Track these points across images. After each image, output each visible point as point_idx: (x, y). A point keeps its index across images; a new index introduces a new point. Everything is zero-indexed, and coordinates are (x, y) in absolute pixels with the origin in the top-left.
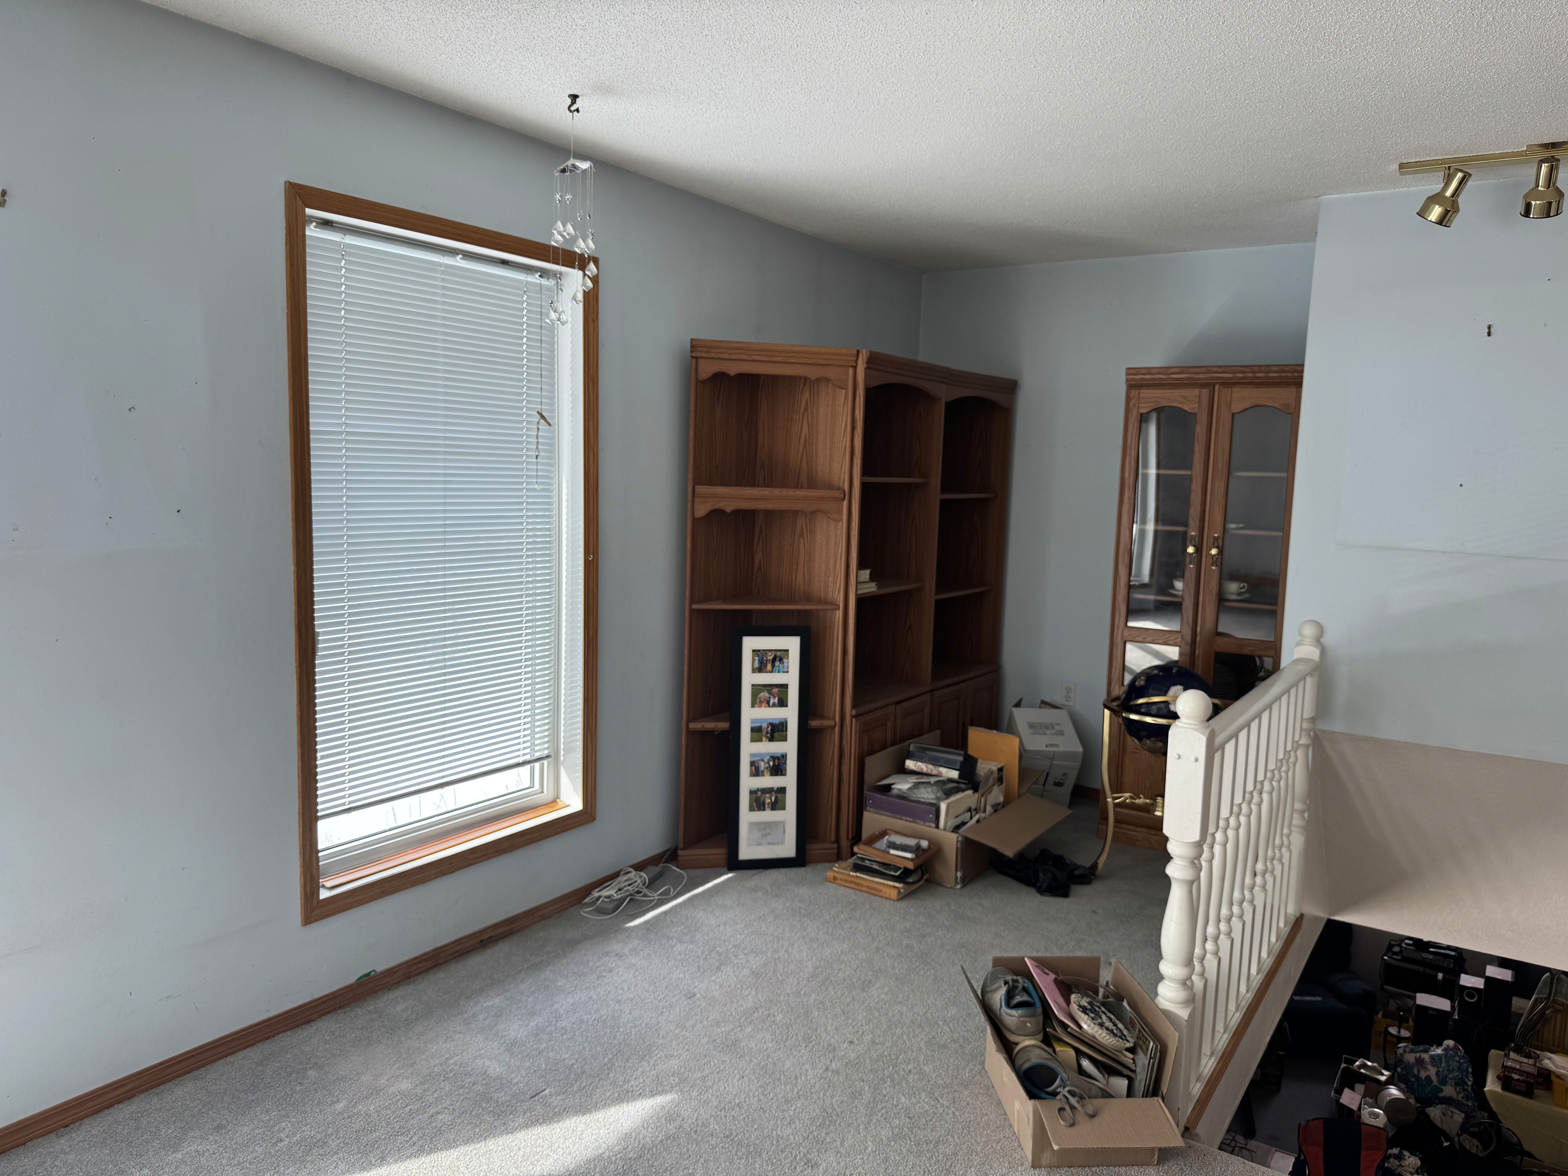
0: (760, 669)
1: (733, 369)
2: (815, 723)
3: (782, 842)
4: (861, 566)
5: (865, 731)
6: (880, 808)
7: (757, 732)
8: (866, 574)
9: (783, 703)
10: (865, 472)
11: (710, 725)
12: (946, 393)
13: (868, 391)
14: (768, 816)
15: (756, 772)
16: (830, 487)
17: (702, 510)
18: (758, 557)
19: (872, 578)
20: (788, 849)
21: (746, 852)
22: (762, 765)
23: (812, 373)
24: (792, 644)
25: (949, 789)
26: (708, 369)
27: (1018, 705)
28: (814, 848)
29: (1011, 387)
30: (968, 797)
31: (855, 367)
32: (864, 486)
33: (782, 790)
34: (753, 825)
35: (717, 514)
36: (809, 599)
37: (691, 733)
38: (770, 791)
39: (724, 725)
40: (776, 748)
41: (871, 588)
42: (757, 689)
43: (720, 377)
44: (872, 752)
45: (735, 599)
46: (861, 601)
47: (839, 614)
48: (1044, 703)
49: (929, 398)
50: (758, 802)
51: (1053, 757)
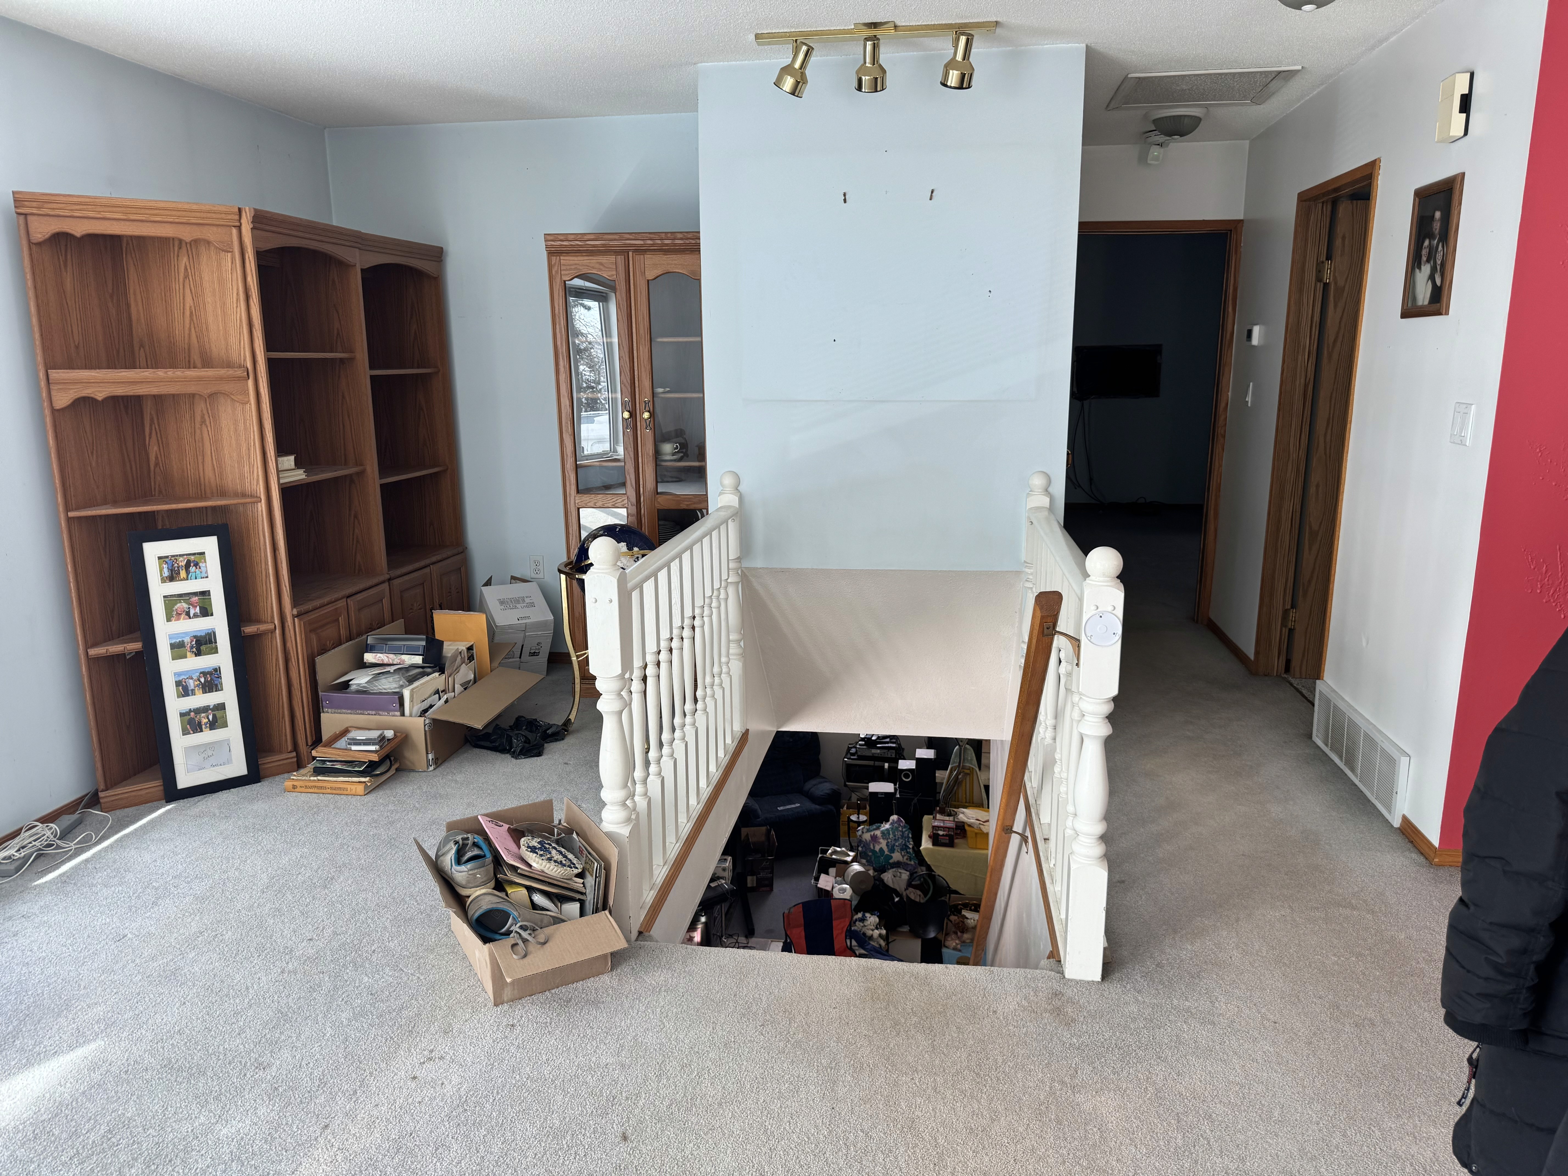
0: (173, 577)
1: (79, 229)
2: (249, 630)
3: (229, 761)
4: (281, 451)
5: (311, 629)
6: (338, 707)
7: (178, 649)
8: (289, 461)
9: (206, 612)
10: (269, 346)
11: (116, 648)
12: (361, 260)
13: (260, 255)
14: (207, 736)
15: (184, 691)
16: (229, 365)
17: (62, 400)
18: (153, 450)
19: (298, 464)
20: (238, 767)
21: (184, 780)
22: (191, 684)
23: (187, 234)
24: (209, 545)
25: (411, 675)
26: (42, 229)
27: (488, 583)
28: (268, 762)
29: (437, 254)
30: (435, 680)
31: (239, 228)
32: (271, 363)
33: (221, 707)
34: (189, 750)
35: (83, 403)
36: (223, 494)
37: (92, 661)
38: (205, 709)
39: (137, 646)
40: (206, 662)
41: (300, 475)
42: (170, 601)
43: (60, 239)
44: (323, 651)
45: (129, 500)
46: (287, 491)
47: (262, 506)
48: (514, 579)
49: (342, 265)
50: (192, 723)
51: (525, 629)
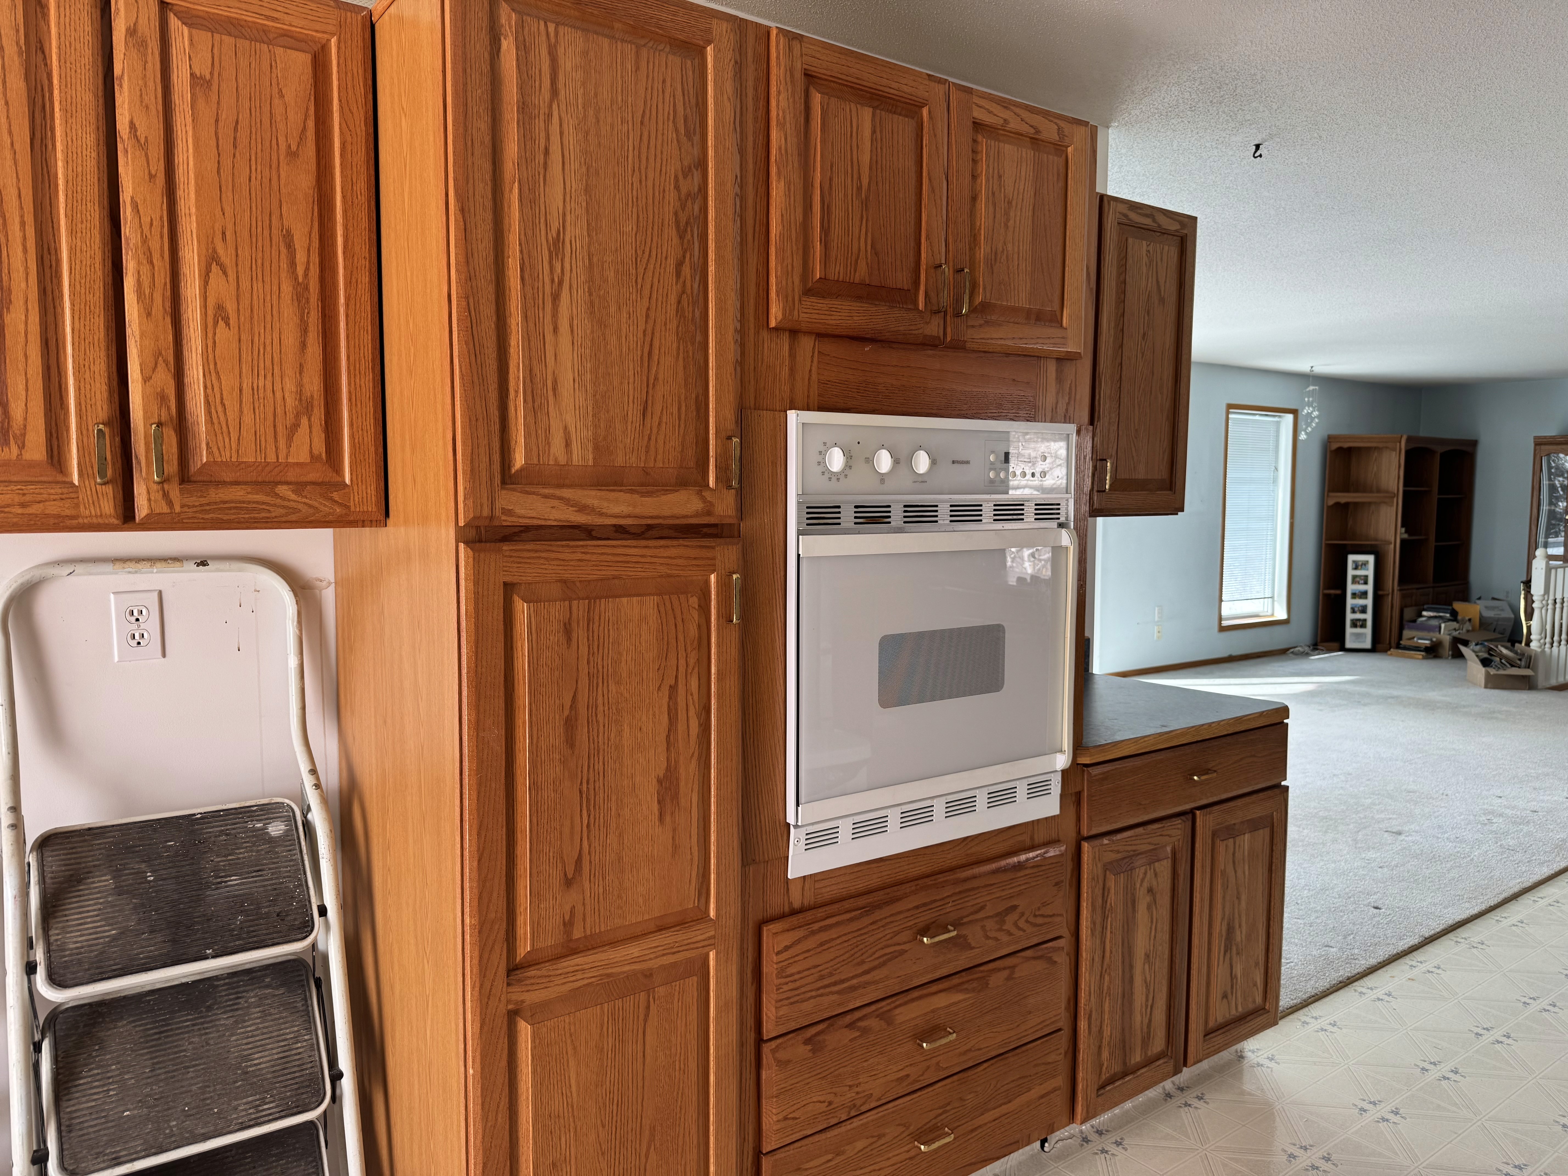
0: (1356, 568)
1: (1346, 445)
2: (1380, 593)
3: (1364, 642)
4: (1402, 526)
5: (1403, 597)
6: (1410, 628)
7: (1354, 595)
8: (1403, 530)
9: (1366, 583)
10: (1405, 485)
11: (1332, 592)
12: (1440, 449)
13: (1406, 452)
14: (1358, 630)
15: (1353, 611)
16: (1387, 492)
17: (1331, 502)
18: (1350, 523)
19: (1406, 532)
20: (1368, 645)
21: (1349, 644)
22: (1356, 609)
23: (1380, 445)
24: (1370, 559)
25: (1445, 621)
26: (1335, 446)
27: (1479, 598)
28: (1379, 646)
29: (1474, 444)
30: (1454, 625)
31: (1400, 442)
32: (1405, 492)
33: (1365, 620)
34: (1353, 634)
35: (1337, 504)
36: (1376, 540)
37: (1325, 595)
38: (1359, 620)
39: (1338, 592)
40: (1361, 602)
41: (1406, 536)
42: (1354, 577)
43: (1340, 449)
44: (1406, 606)
45: (1341, 540)
46: (1403, 541)
47: (1392, 546)
48: (1494, 599)
49: (1431, 452)
50: (1354, 624)
51: (1498, 620)
